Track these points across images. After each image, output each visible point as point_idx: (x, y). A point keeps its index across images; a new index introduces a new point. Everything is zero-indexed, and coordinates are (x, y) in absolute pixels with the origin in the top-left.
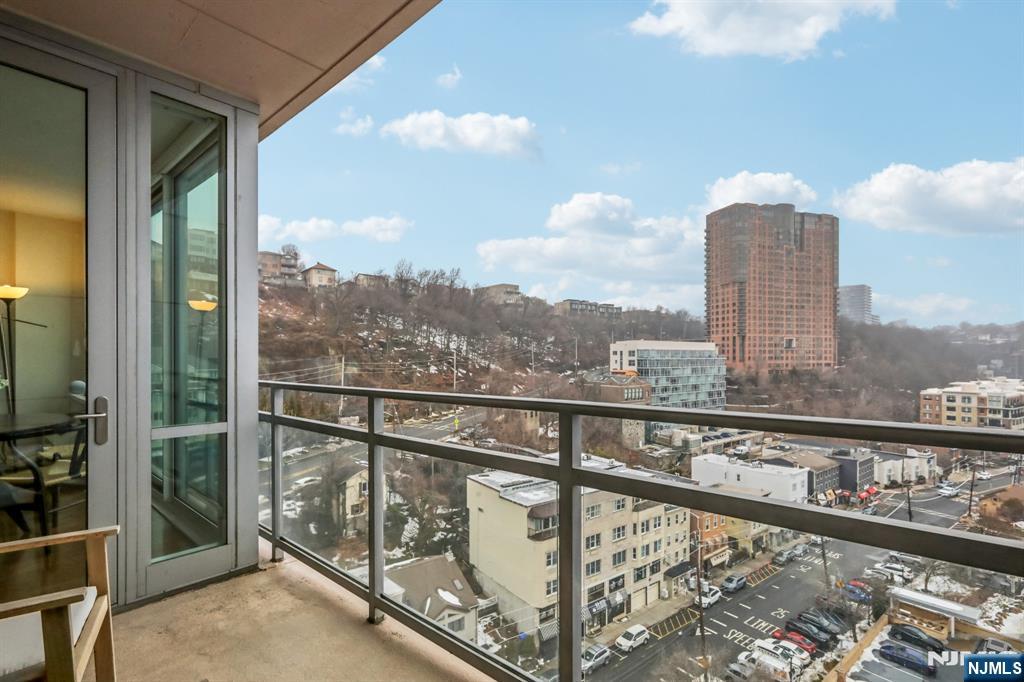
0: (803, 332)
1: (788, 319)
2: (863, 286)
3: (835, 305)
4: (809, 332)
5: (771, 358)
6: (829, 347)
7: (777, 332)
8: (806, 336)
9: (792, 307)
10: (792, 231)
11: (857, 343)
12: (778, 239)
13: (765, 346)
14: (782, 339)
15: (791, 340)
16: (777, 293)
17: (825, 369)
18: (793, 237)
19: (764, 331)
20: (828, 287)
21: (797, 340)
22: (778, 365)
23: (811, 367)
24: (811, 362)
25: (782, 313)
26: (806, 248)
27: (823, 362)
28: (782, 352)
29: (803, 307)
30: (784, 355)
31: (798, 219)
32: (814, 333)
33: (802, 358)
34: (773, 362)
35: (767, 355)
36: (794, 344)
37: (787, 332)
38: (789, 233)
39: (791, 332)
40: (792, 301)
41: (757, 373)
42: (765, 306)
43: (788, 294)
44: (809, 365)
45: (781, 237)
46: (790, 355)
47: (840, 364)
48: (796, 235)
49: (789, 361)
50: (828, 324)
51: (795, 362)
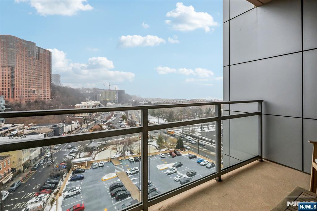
0: (39, 88)
1: (33, 83)
2: (58, 75)
3: (51, 80)
4: (41, 88)
5: (26, 97)
6: (48, 93)
7: (29, 87)
8: (40, 89)
9: (35, 79)
10: (35, 52)
11: (57, 92)
12: (29, 54)
13: (23, 92)
14: (31, 90)
15: (34, 90)
16: (28, 73)
17: (47, 100)
18: (35, 55)
19: (23, 87)
20: (48, 73)
21: (37, 90)
22: (30, 99)
23: (42, 100)
24: (42, 98)
25: (31, 80)
26: (40, 59)
27: (46, 98)
28: (31, 94)
29: (39, 79)
30: (32, 96)
31: (37, 49)
32: (43, 88)
33: (39, 97)
34: (27, 98)
35: (25, 96)
36: (36, 92)
37: (33, 87)
38: (34, 53)
39: (35, 88)
40: (35, 77)
41: (20, 102)
42: (23, 77)
43: (33, 74)
44: (41, 99)
45: (30, 53)
46: (34, 95)
47: (52, 98)
48: (36, 54)
49: (34, 98)
50: (48, 86)
51: (36, 98)
